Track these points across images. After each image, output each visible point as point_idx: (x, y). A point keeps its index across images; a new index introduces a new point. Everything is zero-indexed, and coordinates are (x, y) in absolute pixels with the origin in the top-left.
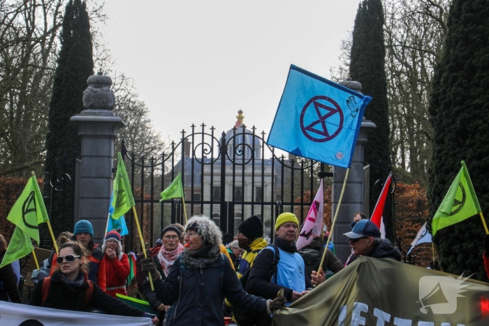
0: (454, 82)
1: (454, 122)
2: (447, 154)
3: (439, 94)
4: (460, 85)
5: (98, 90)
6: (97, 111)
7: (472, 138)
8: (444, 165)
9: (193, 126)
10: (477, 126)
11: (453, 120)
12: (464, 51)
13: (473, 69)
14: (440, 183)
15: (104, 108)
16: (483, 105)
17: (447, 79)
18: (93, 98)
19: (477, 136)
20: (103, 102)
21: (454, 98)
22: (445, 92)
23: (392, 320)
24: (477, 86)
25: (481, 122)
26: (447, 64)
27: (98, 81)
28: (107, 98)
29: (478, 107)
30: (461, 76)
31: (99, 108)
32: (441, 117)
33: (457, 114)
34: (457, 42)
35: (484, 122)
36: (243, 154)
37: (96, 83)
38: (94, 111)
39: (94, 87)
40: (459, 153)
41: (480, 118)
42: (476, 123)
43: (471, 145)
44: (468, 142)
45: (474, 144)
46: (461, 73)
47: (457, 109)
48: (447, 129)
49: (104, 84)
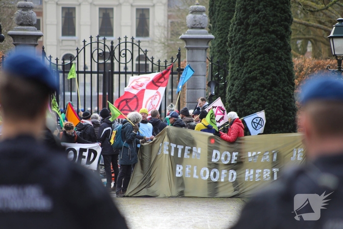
0: (239, 31)
1: (238, 53)
2: (235, 70)
3: (232, 37)
4: (242, 33)
5: (25, 12)
6: (25, 27)
7: (247, 62)
8: (233, 76)
9: (91, 37)
10: (249, 56)
11: (239, 52)
12: (244, 15)
13: (248, 25)
14: (231, 85)
15: (30, 25)
16: (252, 44)
17: (236, 29)
18: (23, 18)
19: (249, 62)
20: (29, 21)
21: (239, 40)
22: (235, 36)
23: (177, 146)
24: (250, 34)
25: (251, 54)
26: (236, 21)
27: (25, 6)
28: (32, 19)
29: (250, 46)
30: (243, 28)
31: (27, 25)
32: (233, 49)
33: (240, 48)
34: (241, 9)
35: (253, 54)
36: (126, 56)
37: (24, 8)
38: (23, 27)
39: (23, 10)
40: (240, 70)
41: (251, 52)
42: (249, 54)
43: (246, 66)
44: (245, 64)
45: (248, 65)
46: (243, 26)
47: (240, 46)
48: (235, 56)
49: (29, 8)
